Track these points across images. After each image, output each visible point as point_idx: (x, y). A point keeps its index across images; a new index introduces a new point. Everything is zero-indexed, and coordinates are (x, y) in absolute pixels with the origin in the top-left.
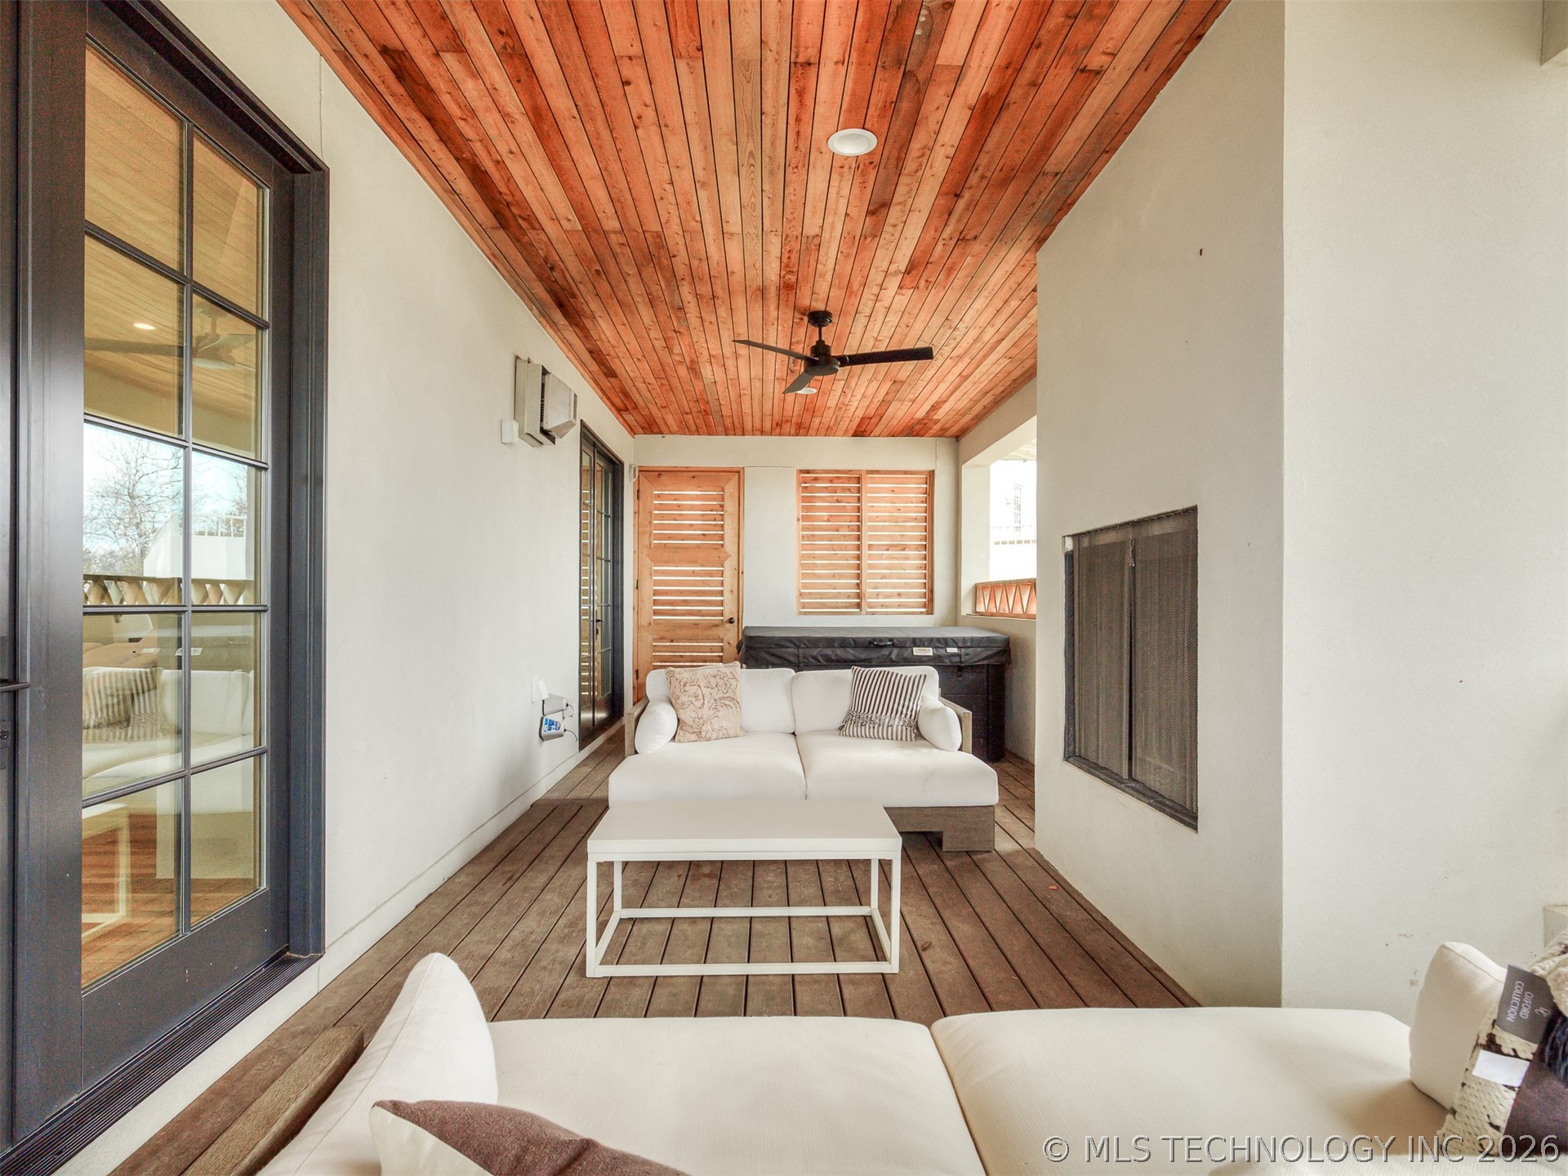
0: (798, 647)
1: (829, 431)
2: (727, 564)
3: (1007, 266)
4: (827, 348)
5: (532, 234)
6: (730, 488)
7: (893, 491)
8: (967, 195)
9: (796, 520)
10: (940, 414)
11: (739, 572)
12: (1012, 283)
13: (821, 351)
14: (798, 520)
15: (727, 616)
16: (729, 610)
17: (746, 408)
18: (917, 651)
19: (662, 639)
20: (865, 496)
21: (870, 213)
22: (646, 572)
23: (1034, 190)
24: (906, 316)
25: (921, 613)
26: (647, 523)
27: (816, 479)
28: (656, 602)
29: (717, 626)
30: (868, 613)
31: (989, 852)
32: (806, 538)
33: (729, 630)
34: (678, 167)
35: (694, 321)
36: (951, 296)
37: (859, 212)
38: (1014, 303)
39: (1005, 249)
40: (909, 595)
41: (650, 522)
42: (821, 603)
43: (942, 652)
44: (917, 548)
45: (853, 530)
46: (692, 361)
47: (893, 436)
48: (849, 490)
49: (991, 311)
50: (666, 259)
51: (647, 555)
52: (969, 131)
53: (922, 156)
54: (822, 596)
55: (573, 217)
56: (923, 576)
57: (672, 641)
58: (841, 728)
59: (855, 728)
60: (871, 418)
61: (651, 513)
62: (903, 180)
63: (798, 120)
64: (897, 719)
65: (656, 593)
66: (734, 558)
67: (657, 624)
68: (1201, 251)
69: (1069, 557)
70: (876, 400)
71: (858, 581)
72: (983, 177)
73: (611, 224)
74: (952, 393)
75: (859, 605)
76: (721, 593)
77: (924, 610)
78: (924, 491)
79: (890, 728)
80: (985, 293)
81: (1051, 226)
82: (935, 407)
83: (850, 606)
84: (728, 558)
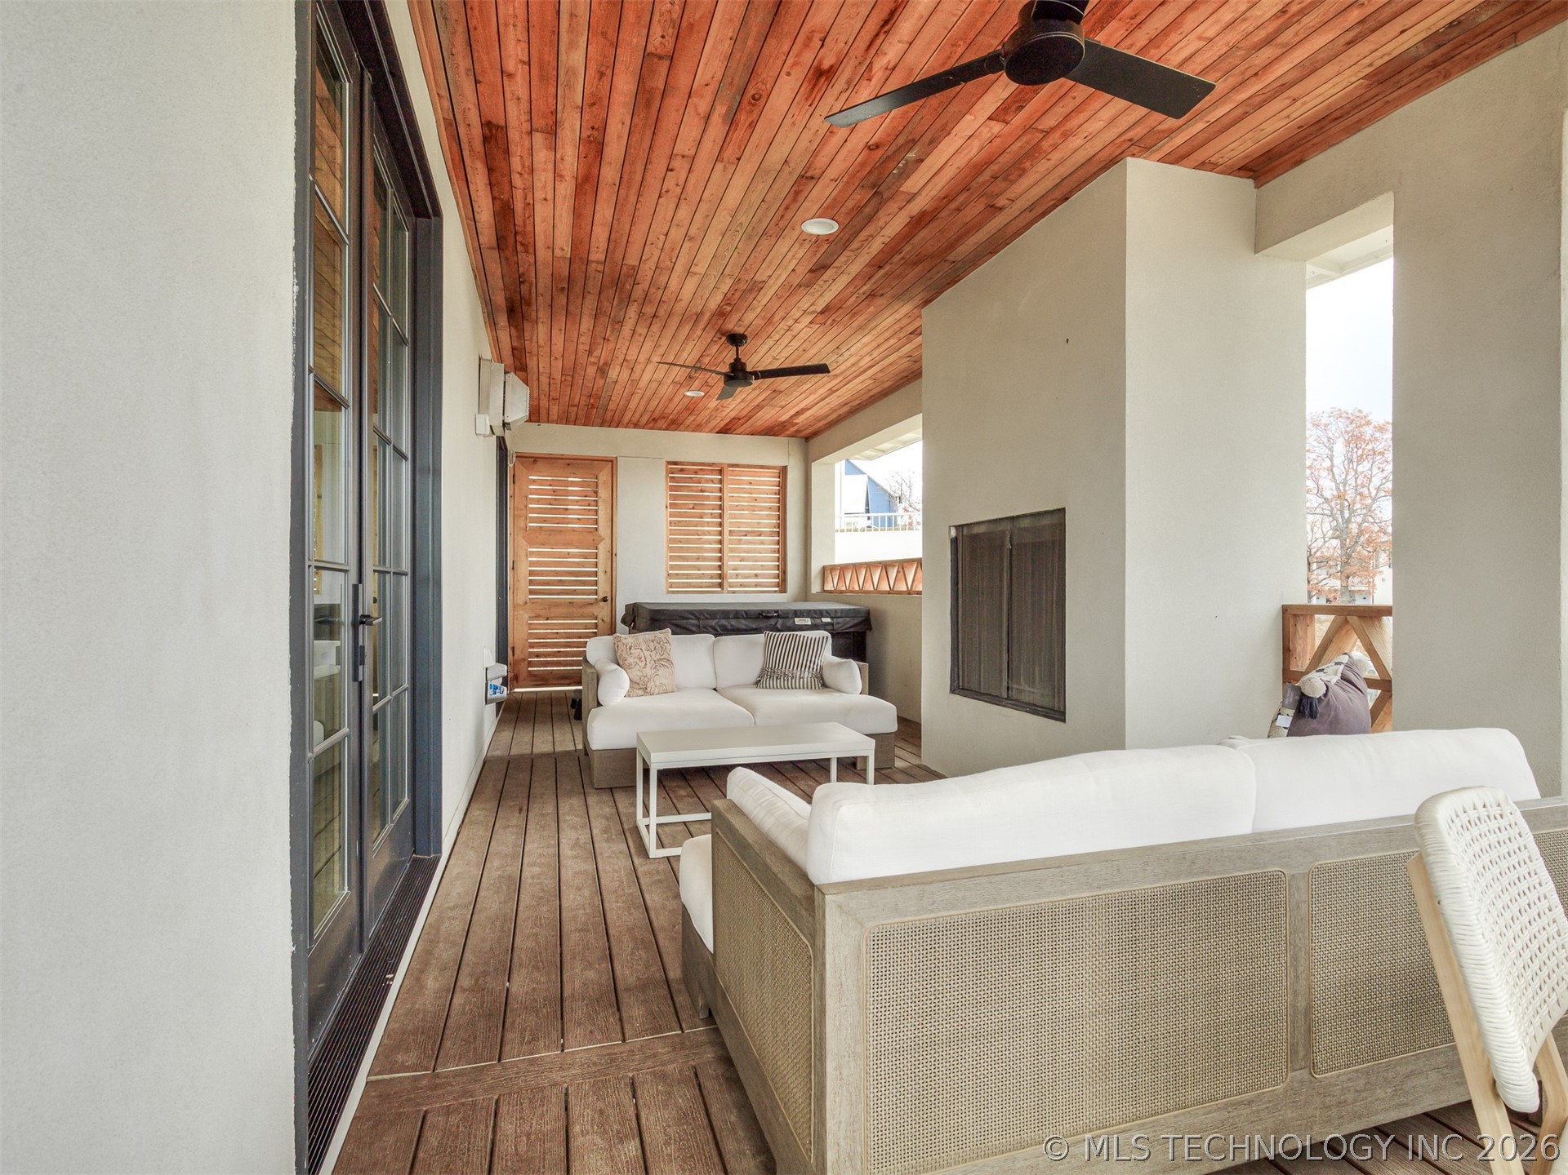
0: (698, 619)
1: (698, 428)
2: (601, 546)
3: (897, 316)
4: (743, 365)
5: (522, 256)
6: (604, 477)
7: (751, 483)
8: (887, 268)
9: (664, 507)
10: (800, 419)
11: (612, 554)
12: (897, 327)
13: (739, 367)
14: (667, 507)
15: (601, 595)
16: (603, 589)
17: (632, 405)
18: (798, 621)
19: (538, 617)
20: (728, 487)
21: (811, 271)
22: (522, 553)
23: (934, 270)
24: (806, 343)
25: (776, 592)
26: (522, 507)
27: (682, 470)
28: (531, 582)
29: (592, 604)
30: (729, 592)
31: (890, 768)
32: (673, 524)
33: (602, 608)
34: (678, 225)
35: (626, 331)
36: (848, 332)
37: (803, 270)
38: (892, 341)
39: (901, 303)
40: (764, 576)
41: (526, 506)
42: (687, 583)
43: (818, 621)
44: (771, 534)
45: (714, 518)
46: (605, 364)
47: (752, 434)
48: (712, 481)
49: (874, 344)
50: (630, 285)
51: (523, 537)
52: (905, 229)
53: (867, 240)
54: (687, 576)
55: (568, 249)
56: (777, 559)
57: (547, 619)
58: (757, 683)
59: (771, 682)
60: (740, 419)
61: (526, 497)
62: (846, 253)
63: (787, 208)
64: (807, 673)
65: (531, 573)
66: (608, 541)
67: (533, 603)
68: (1067, 340)
69: (954, 541)
70: (751, 405)
71: (720, 563)
72: (903, 258)
73: (597, 255)
74: (816, 404)
75: (721, 585)
76: (595, 574)
77: (777, 589)
78: (777, 484)
79: (801, 680)
80: (874, 332)
81: (939, 293)
82: (798, 414)
83: (713, 585)
84: (601, 541)
